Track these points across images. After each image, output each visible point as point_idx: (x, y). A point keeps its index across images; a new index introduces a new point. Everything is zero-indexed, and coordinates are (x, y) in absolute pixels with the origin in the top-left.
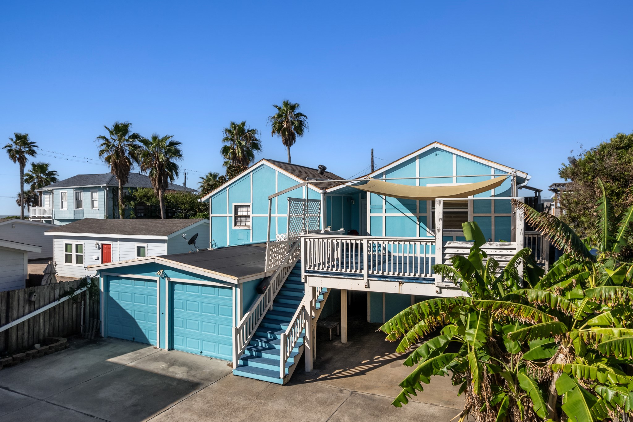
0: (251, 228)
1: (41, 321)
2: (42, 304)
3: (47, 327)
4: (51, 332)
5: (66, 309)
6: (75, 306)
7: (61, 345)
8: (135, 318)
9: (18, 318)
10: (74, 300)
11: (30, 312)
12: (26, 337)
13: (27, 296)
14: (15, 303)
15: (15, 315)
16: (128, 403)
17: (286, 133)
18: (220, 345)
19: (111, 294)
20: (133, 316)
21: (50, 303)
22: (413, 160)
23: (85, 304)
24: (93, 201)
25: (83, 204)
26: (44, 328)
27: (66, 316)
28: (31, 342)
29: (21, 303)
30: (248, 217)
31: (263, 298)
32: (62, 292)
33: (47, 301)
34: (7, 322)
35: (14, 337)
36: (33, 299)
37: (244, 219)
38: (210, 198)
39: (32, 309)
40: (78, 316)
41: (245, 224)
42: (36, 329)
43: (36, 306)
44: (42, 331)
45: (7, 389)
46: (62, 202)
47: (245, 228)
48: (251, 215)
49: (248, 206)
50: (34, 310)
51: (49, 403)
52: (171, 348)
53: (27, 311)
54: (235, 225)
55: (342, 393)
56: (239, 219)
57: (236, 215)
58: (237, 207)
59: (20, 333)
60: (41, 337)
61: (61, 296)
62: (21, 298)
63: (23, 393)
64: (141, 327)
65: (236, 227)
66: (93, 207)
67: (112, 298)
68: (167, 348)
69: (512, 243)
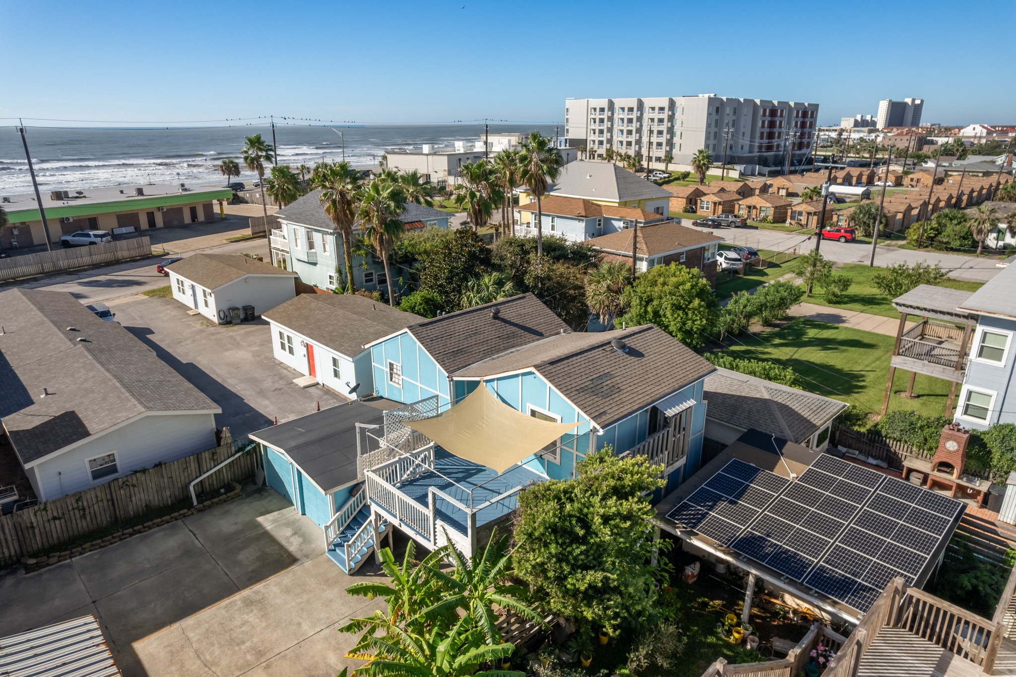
0: (402, 388)
1: (224, 471)
2: (223, 459)
3: (229, 474)
4: (233, 477)
5: (242, 460)
6: (249, 457)
7: (236, 494)
8: (284, 482)
9: (208, 471)
10: (248, 453)
11: (215, 466)
12: (215, 482)
13: (211, 456)
14: (204, 461)
15: (205, 469)
17: (533, 181)
20: (282, 479)
21: (229, 458)
22: (517, 376)
23: (256, 455)
24: (324, 244)
25: (316, 245)
26: (227, 476)
27: (242, 465)
28: (219, 486)
29: (208, 461)
31: (354, 502)
32: (237, 449)
33: (226, 457)
34: (200, 475)
35: (207, 484)
36: (215, 458)
37: (397, 376)
38: (371, 347)
39: (216, 463)
40: (252, 464)
41: (398, 382)
42: (222, 477)
43: (219, 461)
44: (226, 477)
46: (296, 239)
47: (398, 386)
48: (401, 376)
49: (399, 367)
50: (218, 464)
51: (211, 556)
52: (304, 514)
53: (212, 465)
54: (391, 380)
56: (394, 375)
57: (391, 371)
58: (391, 364)
59: (211, 481)
60: (226, 482)
61: (237, 452)
62: (207, 458)
63: (201, 541)
64: (287, 490)
65: (391, 382)
66: (325, 251)
67: (269, 461)
68: (301, 513)
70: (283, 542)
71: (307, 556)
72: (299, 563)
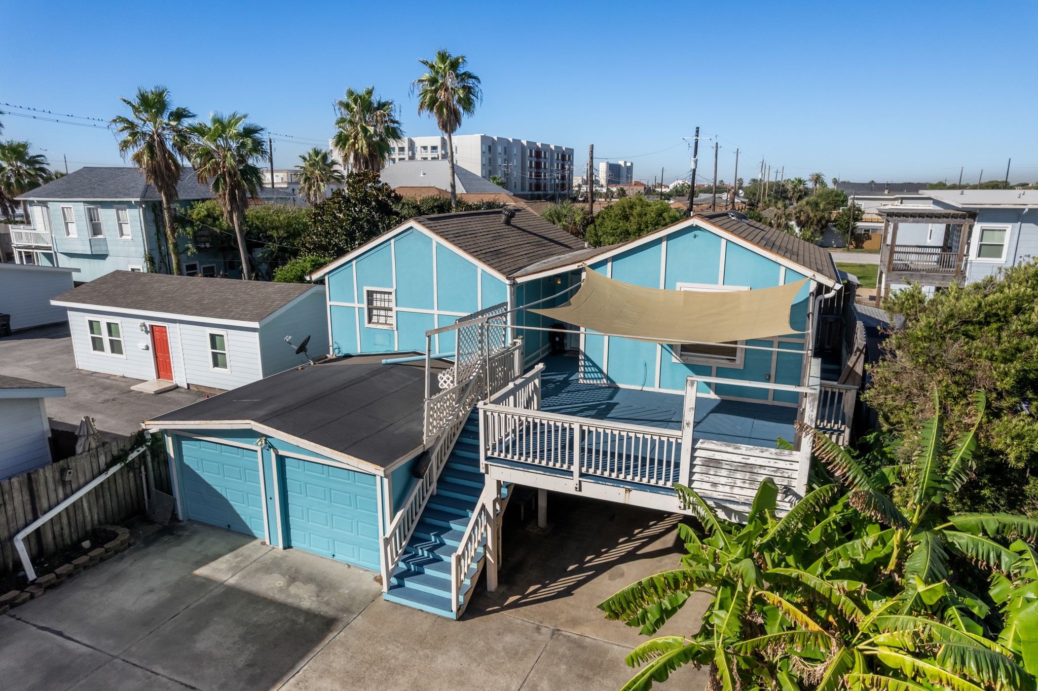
0: (395, 329)
1: (85, 505)
2: (82, 481)
3: (95, 511)
4: (102, 517)
5: (119, 481)
6: (131, 474)
7: (122, 543)
8: (228, 499)
9: (50, 508)
10: (130, 467)
11: (66, 497)
12: (66, 531)
13: (57, 475)
14: (42, 488)
15: (45, 505)
16: (241, 661)
17: (445, 110)
18: (361, 549)
19: (186, 460)
20: (224, 495)
21: (94, 478)
22: (658, 241)
23: (146, 470)
24: (120, 225)
25: (104, 228)
26: (91, 516)
27: (121, 491)
28: (75, 537)
29: (51, 485)
30: (391, 310)
31: (423, 484)
32: (109, 459)
33: (89, 476)
34: (36, 518)
35: (50, 536)
36: (68, 478)
37: (382, 313)
38: (325, 275)
39: (68, 491)
40: (139, 488)
41: (386, 321)
42: (80, 518)
43: (74, 486)
44: (88, 518)
45: (60, 634)
46: (67, 224)
47: (385, 327)
48: (395, 309)
49: (390, 293)
50: (73, 493)
51: (127, 662)
52: (288, 545)
53: (61, 495)
54: (370, 321)
55: (539, 633)
56: (375, 312)
57: (370, 306)
58: (370, 294)
59: (57, 528)
60: (89, 527)
61: (109, 466)
62: (50, 480)
63: (86, 642)
64: (238, 512)
65: (371, 326)
66: (122, 234)
67: (188, 467)
68: (281, 546)
69: (794, 452)
70: (280, 597)
71: (347, 610)
72: (341, 625)
